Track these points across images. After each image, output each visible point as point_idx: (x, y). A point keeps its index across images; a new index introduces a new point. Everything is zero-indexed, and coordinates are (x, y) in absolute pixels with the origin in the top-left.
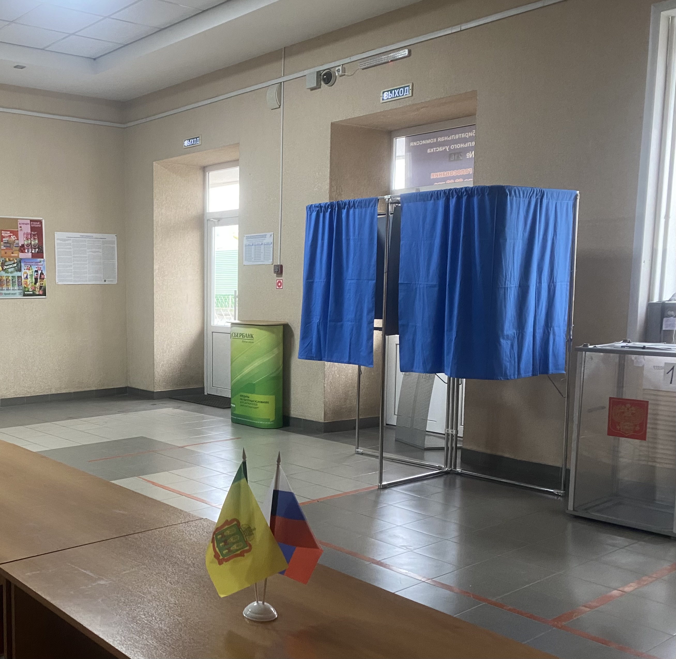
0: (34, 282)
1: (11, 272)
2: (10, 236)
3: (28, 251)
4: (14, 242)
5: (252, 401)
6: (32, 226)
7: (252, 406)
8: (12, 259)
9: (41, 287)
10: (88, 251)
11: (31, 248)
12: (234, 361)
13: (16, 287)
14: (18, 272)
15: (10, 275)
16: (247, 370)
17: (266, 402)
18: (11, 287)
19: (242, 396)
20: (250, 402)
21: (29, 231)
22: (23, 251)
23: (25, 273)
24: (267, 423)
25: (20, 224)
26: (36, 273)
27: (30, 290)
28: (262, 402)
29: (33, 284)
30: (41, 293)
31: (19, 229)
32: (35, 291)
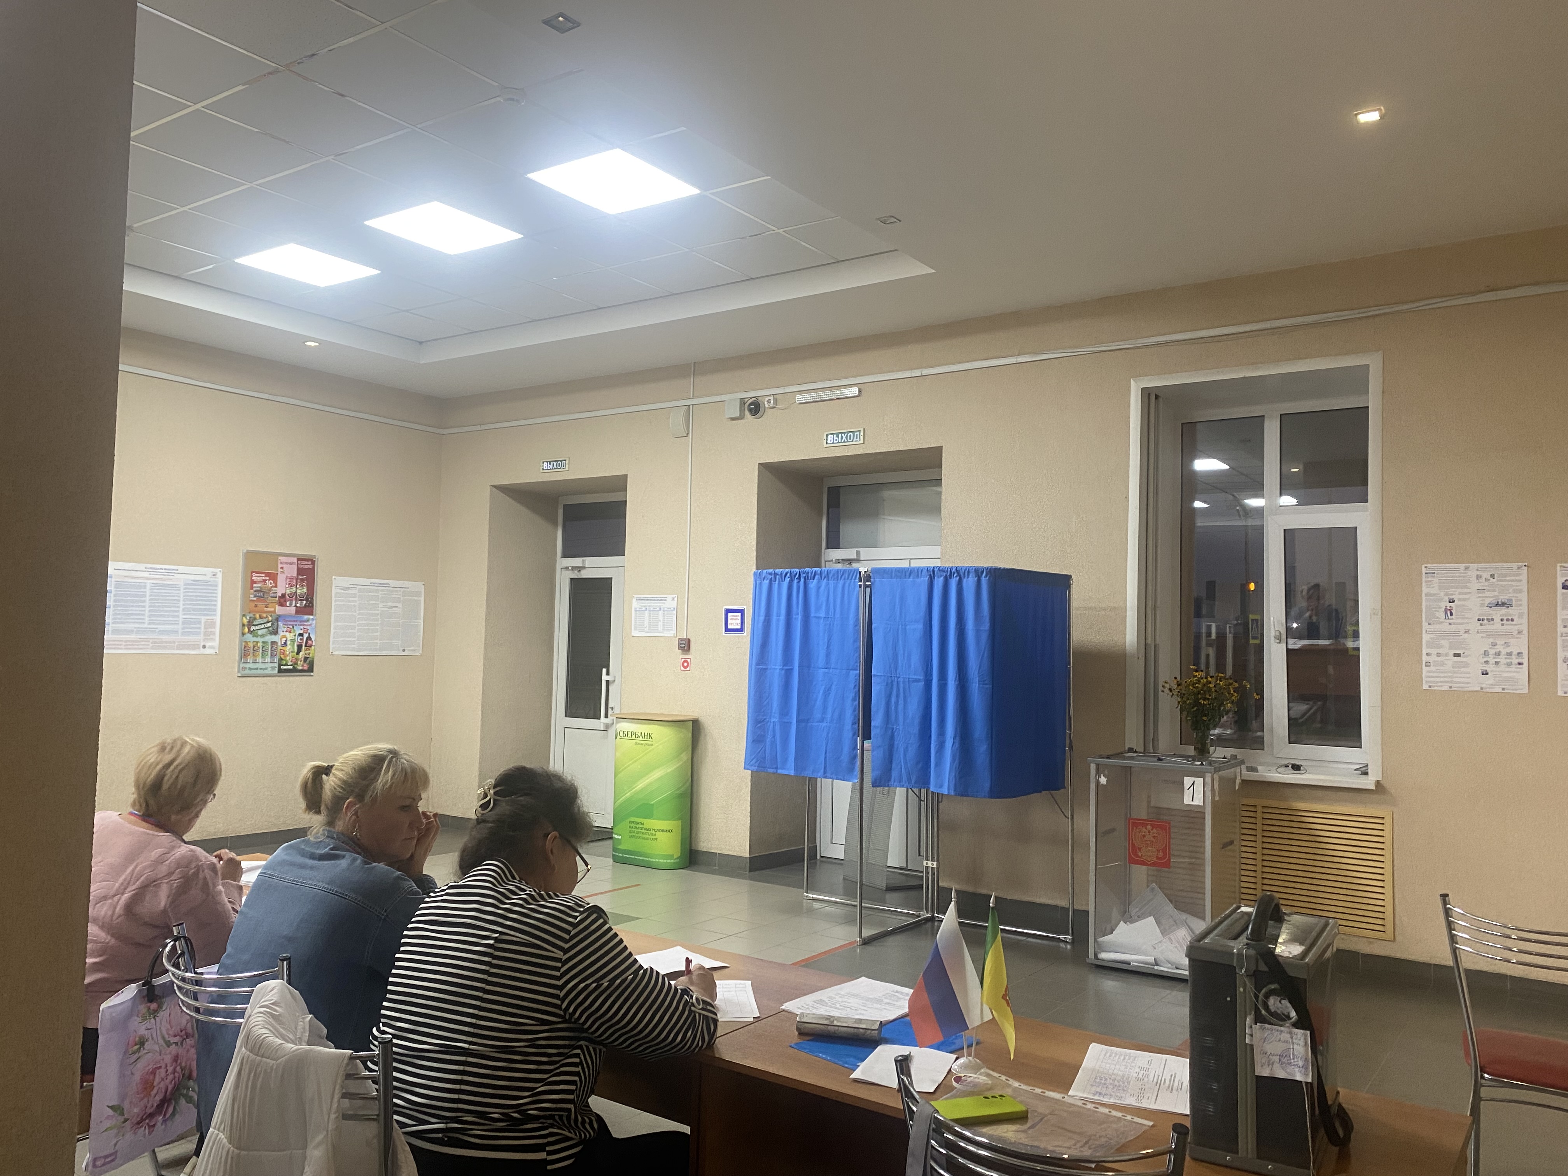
0: (296, 651)
1: (263, 636)
2: (265, 581)
3: (291, 604)
4: (270, 590)
5: (646, 829)
6: (300, 566)
7: (647, 836)
8: (264, 615)
9: (306, 659)
10: (381, 605)
11: (296, 600)
12: (620, 772)
13: (268, 659)
14: (273, 636)
15: (260, 640)
16: (640, 785)
17: (669, 831)
18: (259, 659)
19: (633, 822)
20: (645, 831)
21: (295, 575)
22: (282, 604)
23: (284, 636)
24: (669, 861)
25: (281, 563)
26: (300, 637)
27: (290, 663)
28: (663, 831)
29: (295, 654)
30: (306, 668)
31: (280, 570)
32: (297, 664)
